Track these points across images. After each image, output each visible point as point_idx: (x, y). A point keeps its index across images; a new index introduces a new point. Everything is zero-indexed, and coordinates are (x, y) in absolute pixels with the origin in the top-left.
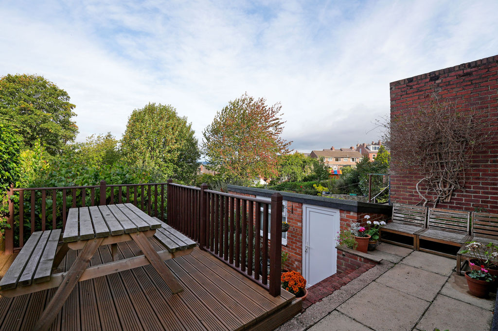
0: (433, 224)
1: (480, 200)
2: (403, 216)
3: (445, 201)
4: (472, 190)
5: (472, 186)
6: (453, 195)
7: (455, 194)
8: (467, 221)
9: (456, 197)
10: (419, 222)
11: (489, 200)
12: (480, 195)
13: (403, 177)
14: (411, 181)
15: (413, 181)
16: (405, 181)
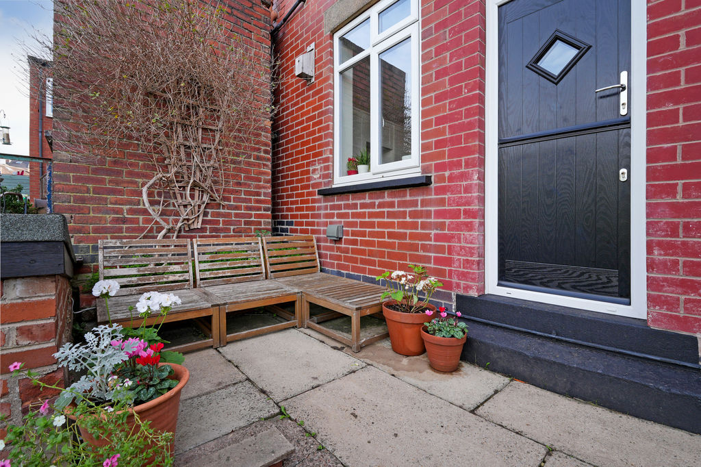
0: (207, 274)
1: (243, 220)
2: (134, 271)
3: (192, 227)
4: (232, 203)
5: (232, 196)
6: (205, 214)
7: (208, 212)
8: (259, 254)
9: (209, 218)
10: (177, 277)
11: (253, 219)
12: (243, 212)
13: (95, 171)
14: (117, 183)
15: (123, 182)
16: (102, 181)
